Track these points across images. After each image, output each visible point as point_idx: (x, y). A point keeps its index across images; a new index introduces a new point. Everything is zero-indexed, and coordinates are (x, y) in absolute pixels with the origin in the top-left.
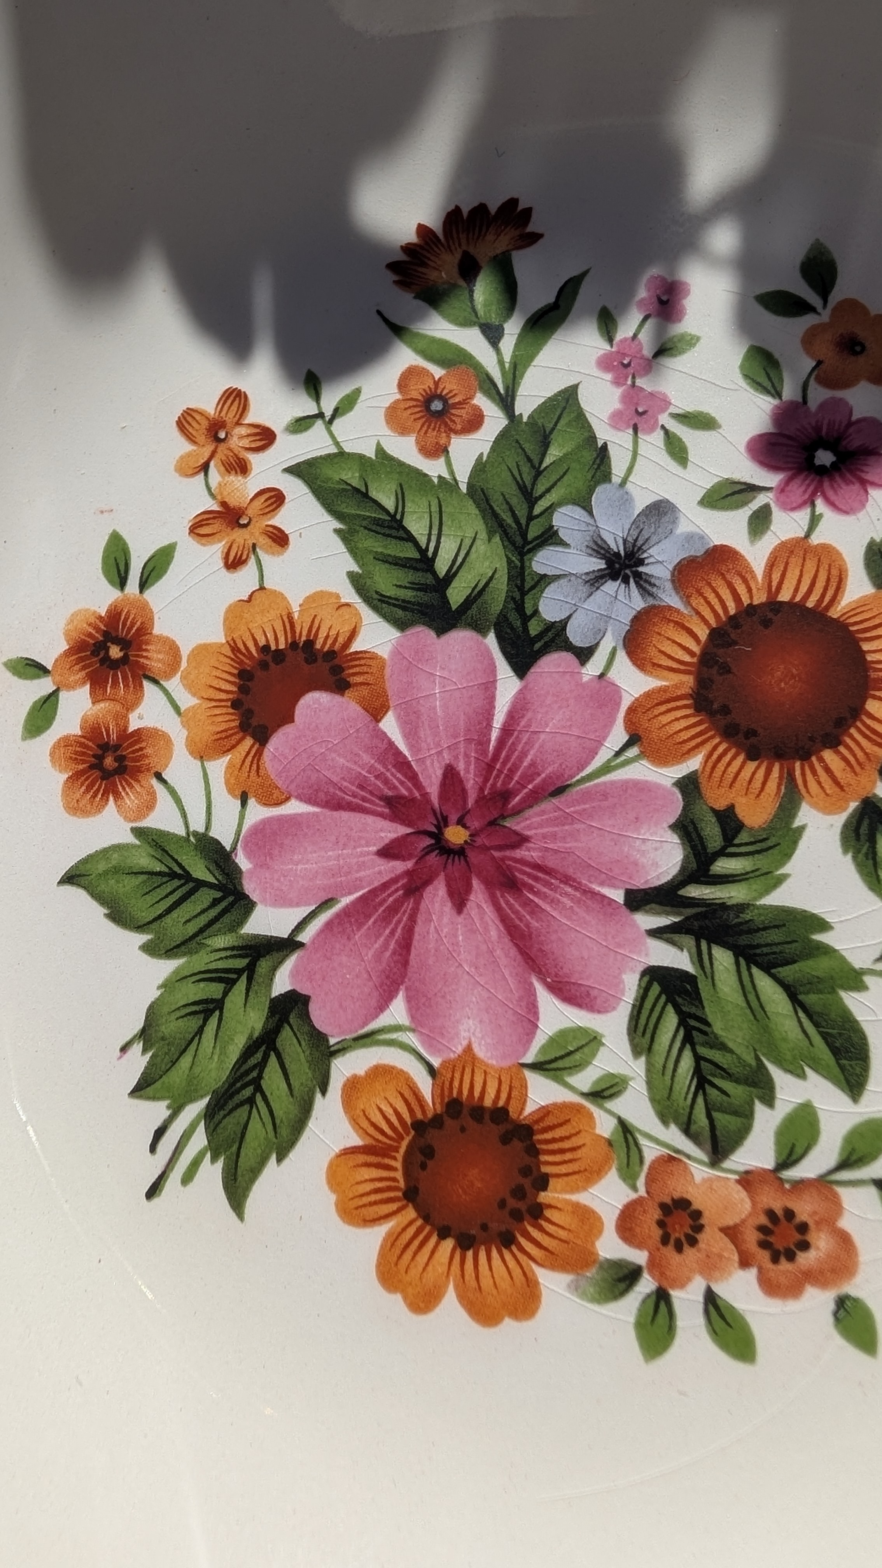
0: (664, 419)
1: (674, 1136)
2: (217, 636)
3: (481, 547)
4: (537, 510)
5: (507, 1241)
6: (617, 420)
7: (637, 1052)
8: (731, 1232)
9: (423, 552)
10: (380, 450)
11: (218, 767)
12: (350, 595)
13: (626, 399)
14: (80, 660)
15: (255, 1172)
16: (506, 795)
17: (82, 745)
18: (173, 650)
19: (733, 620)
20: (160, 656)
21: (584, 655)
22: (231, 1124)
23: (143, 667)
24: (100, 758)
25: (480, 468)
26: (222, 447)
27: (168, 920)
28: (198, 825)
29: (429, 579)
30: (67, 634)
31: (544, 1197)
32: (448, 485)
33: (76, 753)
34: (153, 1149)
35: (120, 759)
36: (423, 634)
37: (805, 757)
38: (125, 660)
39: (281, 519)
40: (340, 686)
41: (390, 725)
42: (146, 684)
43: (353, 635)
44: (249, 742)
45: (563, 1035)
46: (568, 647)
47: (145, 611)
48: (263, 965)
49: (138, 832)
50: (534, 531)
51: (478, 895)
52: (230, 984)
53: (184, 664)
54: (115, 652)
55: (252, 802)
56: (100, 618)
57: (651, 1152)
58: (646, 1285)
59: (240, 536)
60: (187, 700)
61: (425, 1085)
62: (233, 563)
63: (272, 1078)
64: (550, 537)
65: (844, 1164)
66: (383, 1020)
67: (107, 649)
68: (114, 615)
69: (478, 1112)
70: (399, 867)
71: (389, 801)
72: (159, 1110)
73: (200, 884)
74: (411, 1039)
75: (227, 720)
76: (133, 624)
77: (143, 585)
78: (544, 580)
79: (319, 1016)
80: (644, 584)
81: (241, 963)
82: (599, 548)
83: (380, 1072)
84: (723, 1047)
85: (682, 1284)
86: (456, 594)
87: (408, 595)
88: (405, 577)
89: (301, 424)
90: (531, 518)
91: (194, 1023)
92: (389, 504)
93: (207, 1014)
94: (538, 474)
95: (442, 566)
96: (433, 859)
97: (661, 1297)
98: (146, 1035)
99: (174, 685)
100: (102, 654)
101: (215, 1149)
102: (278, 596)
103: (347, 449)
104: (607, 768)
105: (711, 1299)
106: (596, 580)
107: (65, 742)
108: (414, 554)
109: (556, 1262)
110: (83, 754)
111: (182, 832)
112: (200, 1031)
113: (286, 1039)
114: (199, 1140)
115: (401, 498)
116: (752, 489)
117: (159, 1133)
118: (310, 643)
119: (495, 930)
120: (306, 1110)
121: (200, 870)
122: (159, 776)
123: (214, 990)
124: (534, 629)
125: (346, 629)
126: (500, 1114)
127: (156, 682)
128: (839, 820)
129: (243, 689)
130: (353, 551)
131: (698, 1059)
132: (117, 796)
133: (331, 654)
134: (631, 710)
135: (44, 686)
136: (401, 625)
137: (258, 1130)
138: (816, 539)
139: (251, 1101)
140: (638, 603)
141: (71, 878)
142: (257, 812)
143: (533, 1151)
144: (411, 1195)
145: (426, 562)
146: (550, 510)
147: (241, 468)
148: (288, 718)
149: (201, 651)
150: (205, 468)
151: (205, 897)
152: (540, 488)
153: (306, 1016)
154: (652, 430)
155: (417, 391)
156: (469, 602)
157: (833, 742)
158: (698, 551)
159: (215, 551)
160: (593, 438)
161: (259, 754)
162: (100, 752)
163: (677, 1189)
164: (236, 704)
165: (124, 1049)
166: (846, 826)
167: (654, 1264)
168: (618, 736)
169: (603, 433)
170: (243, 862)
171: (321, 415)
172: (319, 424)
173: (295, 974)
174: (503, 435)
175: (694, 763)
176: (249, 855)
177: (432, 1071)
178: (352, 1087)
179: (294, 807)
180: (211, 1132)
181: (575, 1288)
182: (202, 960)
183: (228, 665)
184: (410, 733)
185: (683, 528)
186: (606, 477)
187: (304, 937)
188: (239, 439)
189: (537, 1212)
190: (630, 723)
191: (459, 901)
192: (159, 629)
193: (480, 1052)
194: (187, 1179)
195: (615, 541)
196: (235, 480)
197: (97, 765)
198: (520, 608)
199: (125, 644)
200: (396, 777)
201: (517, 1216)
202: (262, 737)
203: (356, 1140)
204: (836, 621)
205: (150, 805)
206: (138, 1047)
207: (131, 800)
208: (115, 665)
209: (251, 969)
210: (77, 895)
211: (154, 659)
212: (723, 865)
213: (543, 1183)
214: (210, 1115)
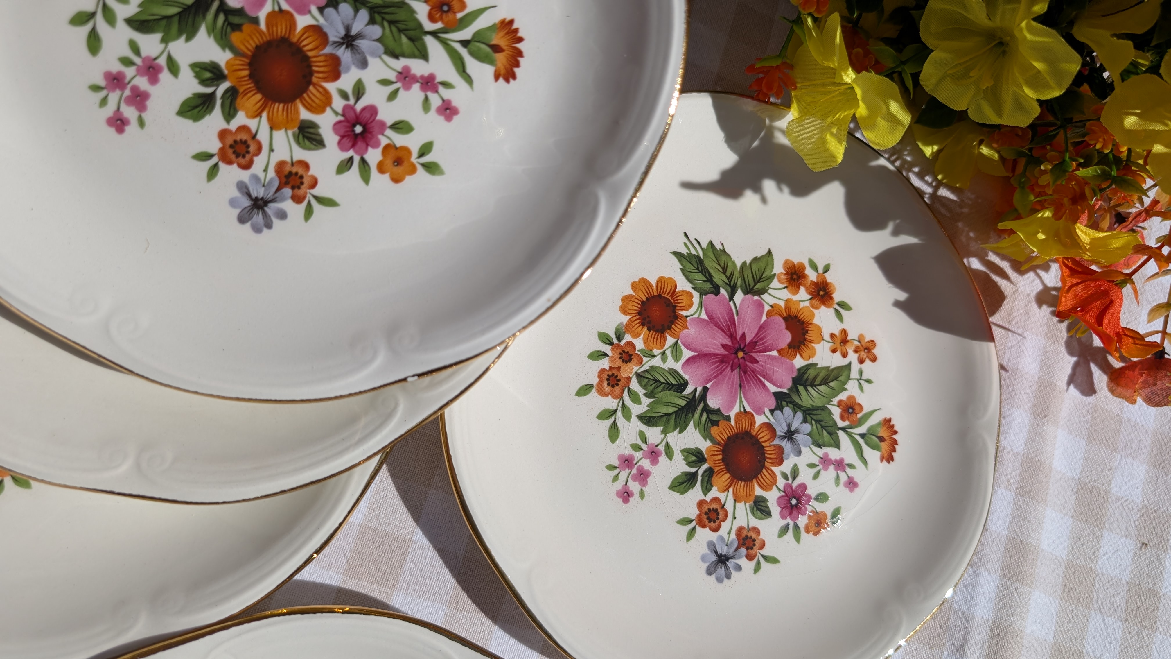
0: (821, 467)
1: (646, 367)
2: (816, 321)
3: (811, 402)
4: (813, 422)
5: (639, 313)
6: (826, 454)
7: (669, 369)
8: (619, 368)
9: (815, 386)
10: (846, 389)
11: (782, 304)
12: (811, 361)
13: (831, 460)
14: (823, 282)
15: (680, 261)
16: (745, 372)
17: (802, 272)
18: (817, 308)
19: (764, 454)
20: (816, 304)
21: (772, 412)
22: (694, 262)
23: (815, 298)
24: (797, 275)
25: (830, 413)
26: (862, 349)
27: (750, 271)
28: (770, 291)
29: (808, 383)
30: (830, 283)
31: (646, 328)
32: (829, 402)
33: (800, 269)
34: (696, 239)
35: (794, 280)
36: (795, 375)
37: (723, 451)
38: (819, 294)
39: (838, 354)
40: (790, 346)
41: (774, 353)
42: (810, 297)
43: (802, 356)
44: (785, 315)
45: (681, 353)
46: (776, 409)
47: (829, 306)
48: (729, 289)
49: (775, 275)
50: (808, 418)
51: (723, 351)
52: (728, 278)
53: (811, 309)
54: (822, 293)
55: (770, 308)
56: (832, 294)
57: (645, 359)
58: (615, 341)
59: (838, 341)
60: (802, 305)
61: (684, 313)
62: (832, 336)
63: (700, 276)
64: (805, 421)
65: (623, 404)
66: (703, 311)
67: (823, 291)
68: (831, 298)
69: (673, 323)
70: (738, 337)
71: (756, 342)
72: (704, 245)
73: (756, 284)
74: (696, 316)
75: (793, 312)
76: (827, 301)
77: (836, 310)
78: (795, 413)
79: (711, 296)
80: (783, 438)
81: (732, 284)
82: (797, 431)
83: (691, 305)
84: (662, 391)
85: (612, 350)
86: (801, 388)
87: (806, 376)
88: (811, 377)
89: (861, 373)
90: (812, 418)
91: (722, 265)
92: (831, 384)
93: (723, 269)
94: (823, 427)
95: (809, 388)
96: (737, 346)
97: (611, 344)
98: (724, 251)
99: (807, 304)
100: (822, 289)
101: (690, 254)
102: (819, 343)
103: (850, 381)
104: (741, 401)
105: (606, 355)
106: (789, 426)
107: (804, 268)
108: (816, 383)
109: (630, 322)
110: (799, 271)
111: (770, 286)
112: (720, 265)
113: (709, 285)
114: (693, 252)
115: (832, 388)
116: (794, 479)
117: (699, 243)
118: (804, 344)
119: (713, 351)
120: (690, 281)
121: (759, 286)
122: (786, 287)
123: (728, 274)
124: (784, 403)
125: (804, 355)
126: (670, 328)
127: (810, 299)
128: (704, 450)
129: (799, 321)
130: (823, 368)
131: (662, 383)
132: (785, 274)
133: (799, 348)
134: (753, 415)
135: (821, 270)
136: (799, 370)
137: (690, 267)
138: (774, 487)
139: (698, 269)
140: (778, 433)
141: (769, 252)
142: (767, 308)
143: (657, 331)
144: (660, 296)
145: (813, 385)
146: (812, 425)
147: (856, 351)
148: (788, 328)
149: (813, 315)
150: (859, 341)
151: (752, 283)
152: (819, 426)
153: (712, 293)
154: (820, 462)
155: (857, 408)
156: (798, 391)
157: (723, 460)
158: (784, 456)
159: (837, 333)
160: (825, 446)
161: (781, 316)
162: (798, 275)
163: (634, 361)
164: (796, 317)
165: (722, 244)
166: (702, 451)
167: (619, 346)
168: (748, 409)
169: (825, 450)
170: (756, 298)
171: (861, 379)
172: (858, 377)
173: (724, 295)
174: (836, 423)
175: (733, 423)
176: (757, 300)
177: (686, 317)
178: (691, 296)
179: (764, 318)
180: (694, 255)
181: (622, 324)
182: (736, 274)
183: (807, 320)
184: (770, 357)
185: (792, 455)
186: (813, 444)
187: (731, 303)
188: (864, 354)
189: (643, 324)
190: (750, 413)
191: (724, 346)
192: (823, 308)
193: (686, 330)
194: (685, 244)
195: (797, 437)
196: (853, 348)
197: (795, 273)
198: (791, 403)
199: (823, 296)
200: (762, 347)
201: (644, 319)
202: (785, 319)
203: (678, 289)
204: (752, 480)
205: (780, 281)
206: (721, 248)
207: (783, 277)
208: (819, 291)
209: (729, 285)
210: (765, 252)
211: (816, 302)
212: (705, 416)
213: (649, 329)
214: (698, 257)
